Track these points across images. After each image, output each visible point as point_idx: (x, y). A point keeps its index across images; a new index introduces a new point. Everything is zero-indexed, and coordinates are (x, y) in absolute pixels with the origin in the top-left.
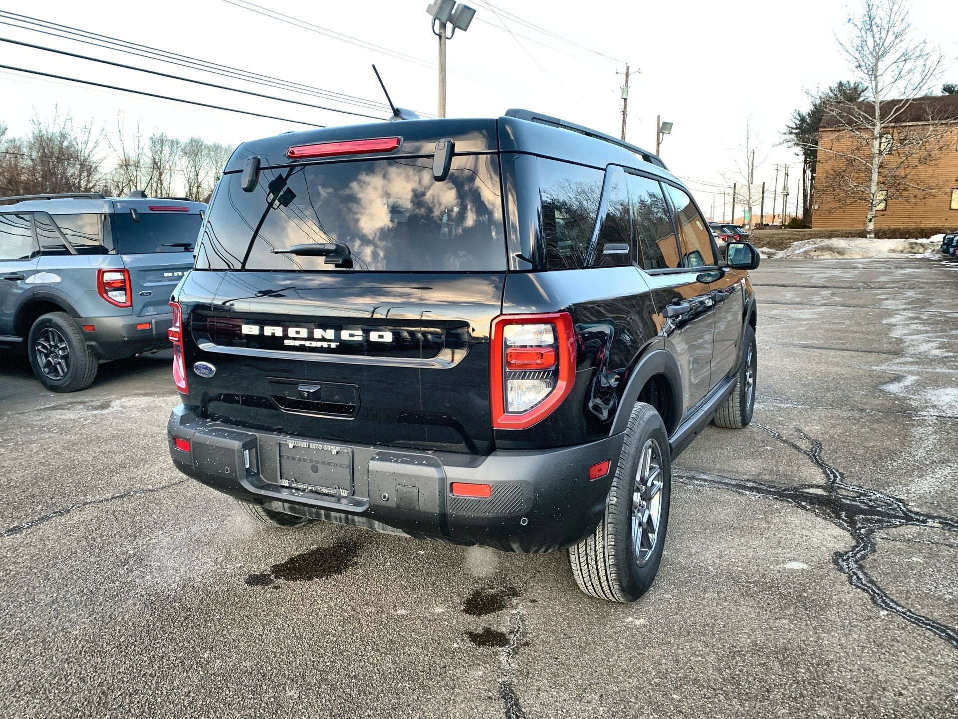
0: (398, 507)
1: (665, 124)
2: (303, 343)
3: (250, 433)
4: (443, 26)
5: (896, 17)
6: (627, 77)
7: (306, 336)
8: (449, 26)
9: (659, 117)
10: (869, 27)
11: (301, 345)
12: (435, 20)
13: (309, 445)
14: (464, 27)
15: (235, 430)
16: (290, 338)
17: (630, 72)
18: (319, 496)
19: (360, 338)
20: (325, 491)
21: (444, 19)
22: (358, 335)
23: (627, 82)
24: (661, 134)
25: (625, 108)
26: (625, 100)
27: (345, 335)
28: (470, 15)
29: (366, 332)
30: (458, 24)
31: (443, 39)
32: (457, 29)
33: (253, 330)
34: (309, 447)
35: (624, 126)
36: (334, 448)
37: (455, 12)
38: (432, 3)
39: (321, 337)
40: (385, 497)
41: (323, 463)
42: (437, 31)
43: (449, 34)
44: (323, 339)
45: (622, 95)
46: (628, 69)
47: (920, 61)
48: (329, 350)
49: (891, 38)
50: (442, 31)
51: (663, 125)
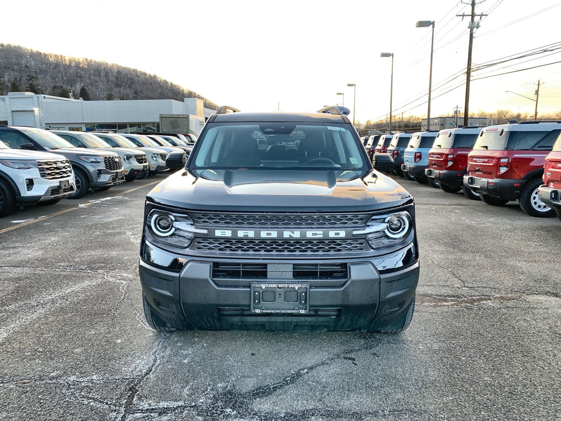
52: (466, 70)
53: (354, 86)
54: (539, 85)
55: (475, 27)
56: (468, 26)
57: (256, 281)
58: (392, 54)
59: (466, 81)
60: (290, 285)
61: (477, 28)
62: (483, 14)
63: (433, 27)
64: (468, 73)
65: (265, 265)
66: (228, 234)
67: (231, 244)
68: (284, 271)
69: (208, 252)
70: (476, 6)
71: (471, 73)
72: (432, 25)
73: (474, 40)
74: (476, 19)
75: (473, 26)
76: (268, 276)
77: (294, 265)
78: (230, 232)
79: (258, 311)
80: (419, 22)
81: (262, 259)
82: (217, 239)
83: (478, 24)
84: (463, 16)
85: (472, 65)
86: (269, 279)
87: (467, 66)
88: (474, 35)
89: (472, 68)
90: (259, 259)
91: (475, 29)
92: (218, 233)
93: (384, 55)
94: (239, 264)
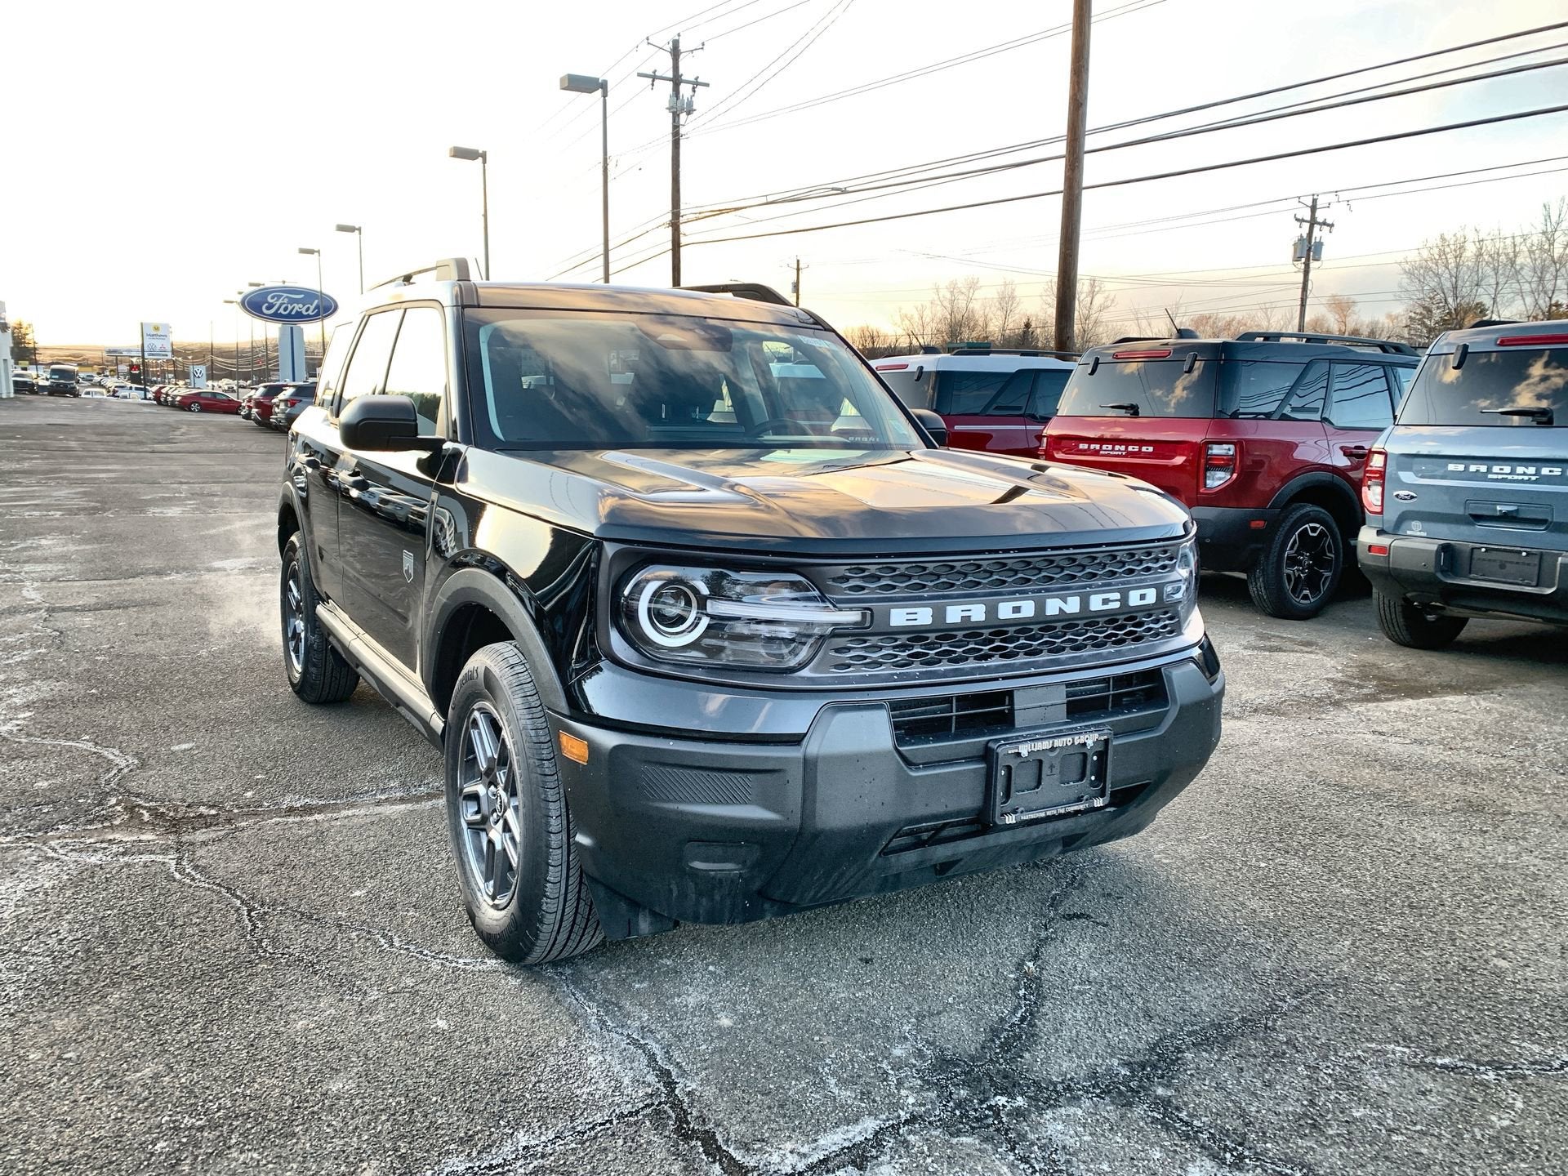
52: (669, 217)
53: (357, 232)
54: (798, 270)
55: (682, 110)
56: (668, 106)
57: (1004, 739)
58: (480, 152)
59: (670, 246)
60: (1076, 738)
61: (689, 113)
62: (699, 80)
63: (605, 95)
64: (675, 226)
65: (1010, 693)
66: (924, 616)
67: (925, 645)
68: (1050, 703)
69: (867, 674)
70: (681, 56)
71: (681, 226)
72: (600, 91)
73: (682, 142)
74: (685, 89)
75: (679, 109)
76: (1018, 723)
77: (1069, 685)
78: (929, 611)
79: (1011, 820)
80: (569, 75)
81: (1004, 678)
82: (892, 634)
83: (690, 103)
84: (654, 77)
85: (682, 206)
86: (1022, 729)
87: (670, 208)
88: (682, 130)
89: (682, 213)
90: (996, 679)
91: (683, 116)
92: (899, 617)
93: (461, 153)
94: (947, 700)
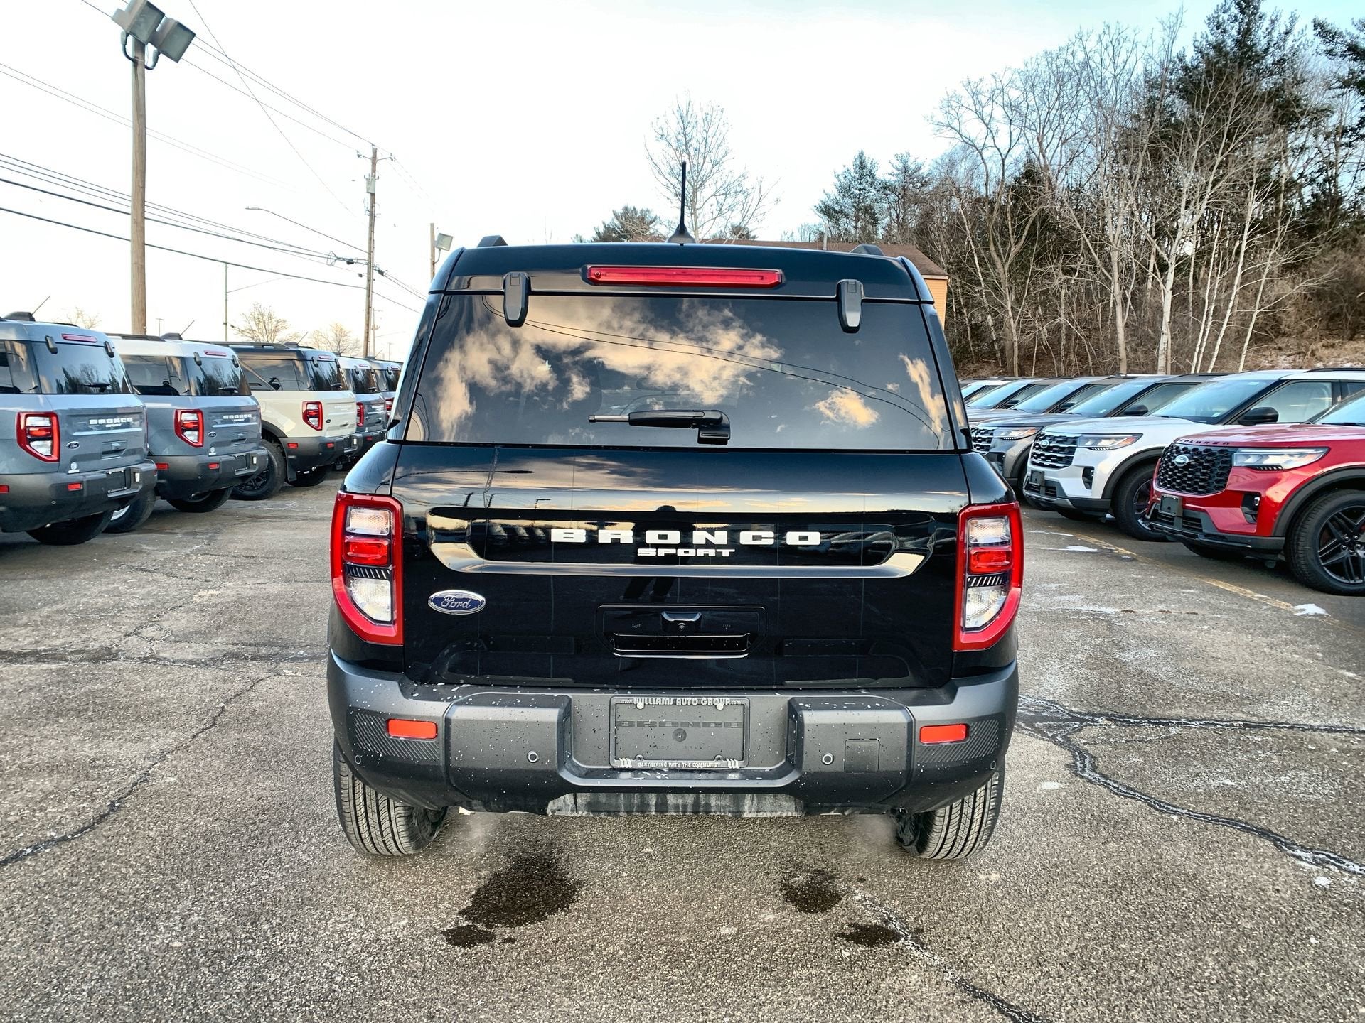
0: (848, 769)
1: (442, 236)
2: (672, 551)
3: (556, 695)
4: (140, 47)
5: (713, 142)
6: (374, 164)
7: (678, 541)
8: (150, 49)
9: (432, 225)
10: (684, 147)
11: (667, 555)
12: (127, 35)
13: (675, 701)
14: (174, 54)
15: (519, 693)
16: (646, 546)
17: (379, 156)
18: (688, 775)
19: (771, 542)
20: (700, 765)
21: (143, 37)
22: (767, 538)
23: (374, 171)
24: (437, 250)
25: (372, 206)
26: (373, 195)
27: (746, 538)
28: (185, 40)
29: (780, 534)
30: (165, 50)
31: (140, 68)
32: (162, 57)
33: (575, 533)
34: (675, 704)
35: (371, 231)
36: (721, 701)
37: (162, 30)
38: (124, 7)
39: (704, 542)
40: (828, 759)
41: (696, 725)
42: (130, 53)
43: (149, 63)
44: (709, 545)
45: (368, 189)
46: (375, 152)
47: (741, 197)
48: (718, 560)
49: (708, 166)
50: (139, 55)
51: (439, 238)
